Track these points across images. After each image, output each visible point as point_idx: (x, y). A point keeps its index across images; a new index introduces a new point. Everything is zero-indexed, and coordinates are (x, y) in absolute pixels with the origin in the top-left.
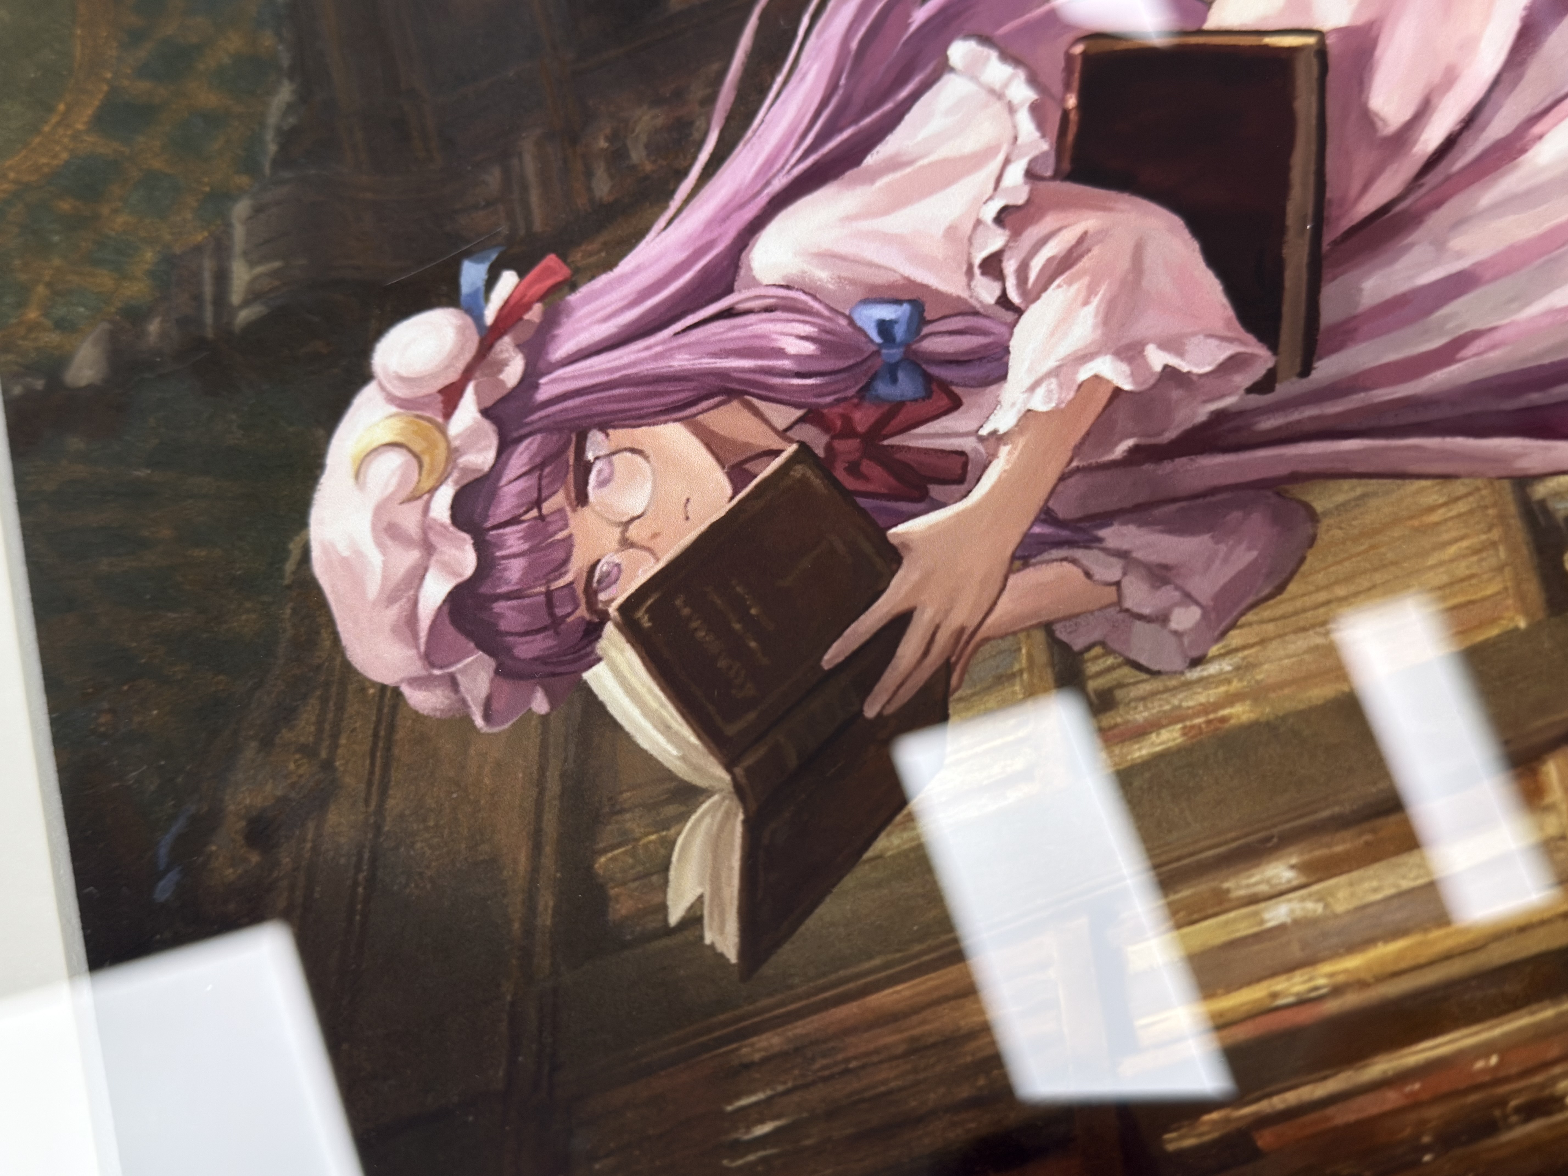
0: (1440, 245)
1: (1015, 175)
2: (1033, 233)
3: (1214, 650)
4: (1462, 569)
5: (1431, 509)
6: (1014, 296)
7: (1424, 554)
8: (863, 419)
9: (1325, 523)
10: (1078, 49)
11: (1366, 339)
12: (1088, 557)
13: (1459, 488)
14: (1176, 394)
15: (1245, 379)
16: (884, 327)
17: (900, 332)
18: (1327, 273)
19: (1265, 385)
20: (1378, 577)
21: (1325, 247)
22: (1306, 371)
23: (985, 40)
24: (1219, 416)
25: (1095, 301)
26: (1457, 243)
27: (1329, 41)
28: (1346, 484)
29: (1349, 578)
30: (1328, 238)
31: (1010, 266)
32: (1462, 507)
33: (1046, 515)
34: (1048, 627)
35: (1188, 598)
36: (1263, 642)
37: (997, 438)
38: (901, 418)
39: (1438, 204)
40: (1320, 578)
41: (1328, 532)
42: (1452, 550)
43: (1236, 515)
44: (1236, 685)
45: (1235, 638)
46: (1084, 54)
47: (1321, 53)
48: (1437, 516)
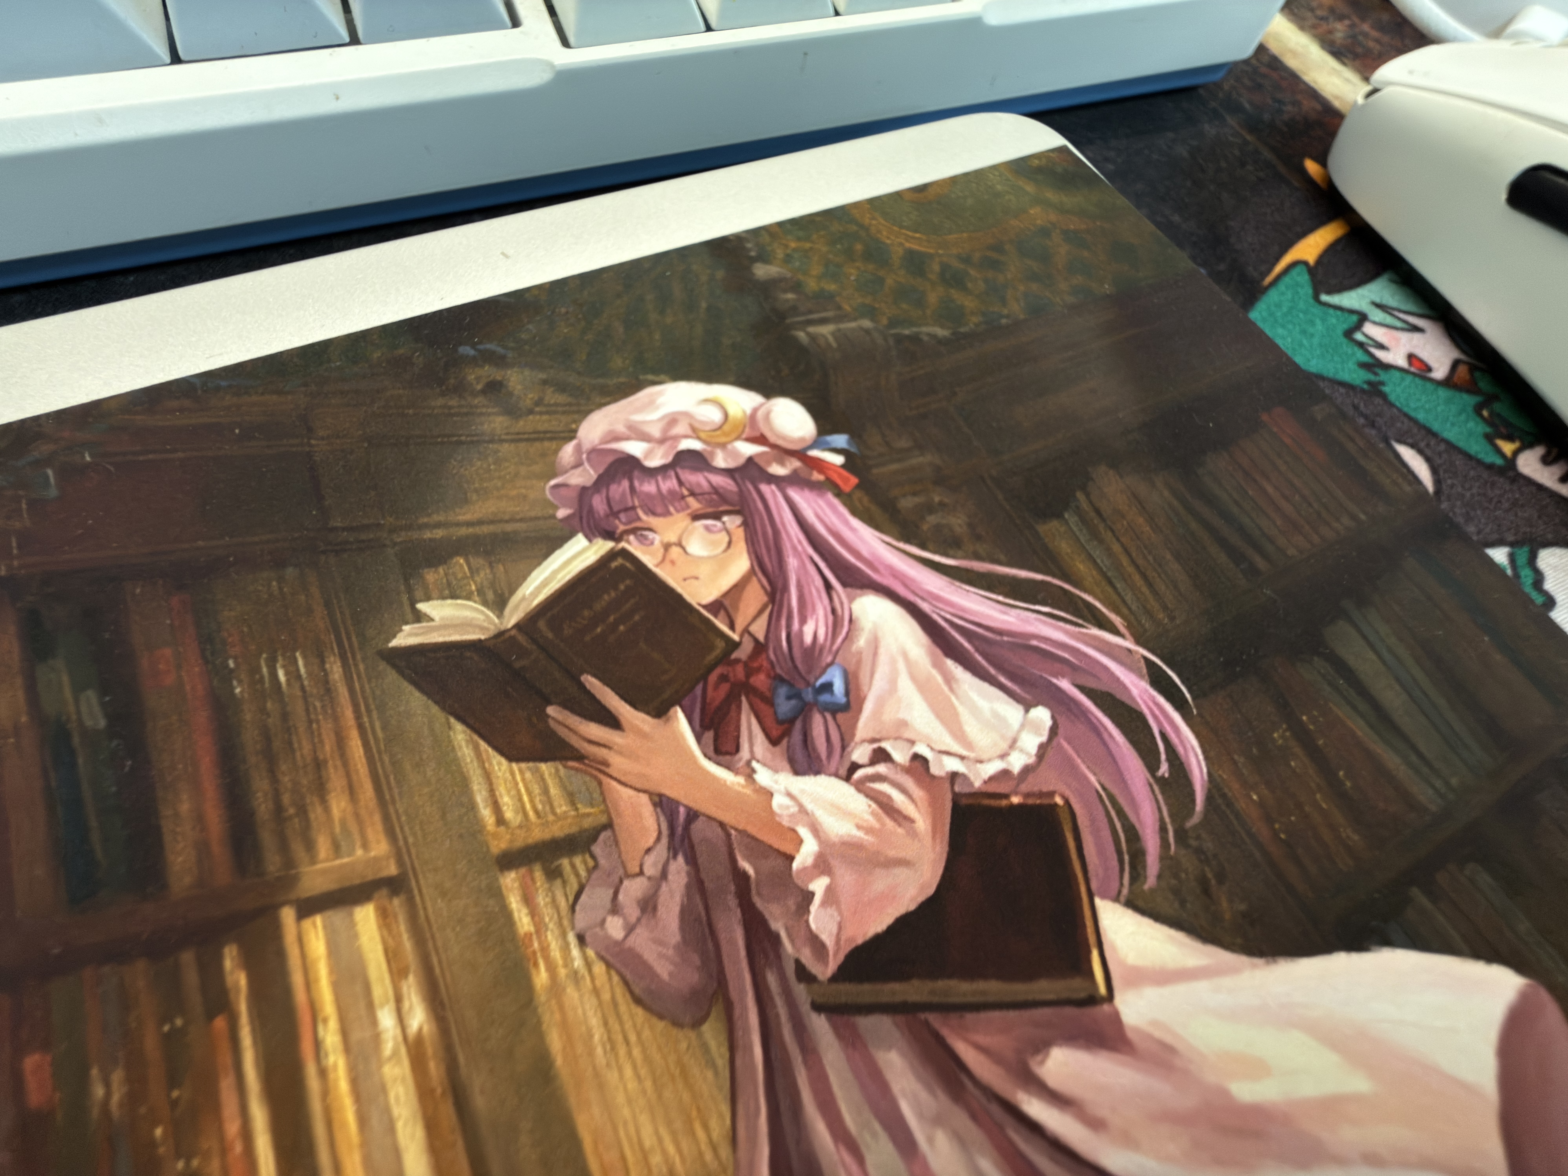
0: (938, 1121)
1: (952, 765)
2: (909, 783)
3: (591, 953)
4: (656, 1159)
5: (706, 1127)
6: (859, 774)
7: (669, 1123)
9: (692, 1035)
10: (1059, 800)
11: (849, 1059)
12: (663, 849)
13: (725, 1152)
14: (791, 903)
15: (807, 957)
16: (828, 687)
17: (825, 698)
18: (900, 1018)
19: (803, 974)
20: (648, 1084)
21: (922, 1016)
22: (818, 1007)
23: (1054, 731)
24: (776, 939)
25: (860, 834)
27: (1106, 1007)
28: (725, 1051)
29: (647, 1059)
30: (931, 1019)
31: (881, 768)
32: (709, 1156)
33: (693, 815)
34: (609, 825)
35: (630, 930)
36: (596, 992)
37: (750, 774)
38: (762, 707)
39: (974, 1117)
40: (646, 1033)
41: (685, 1039)
42: (671, 1149)
43: (696, 960)
44: (562, 972)
45: (599, 968)
46: (1056, 805)
47: (1092, 1000)
48: (701, 1134)
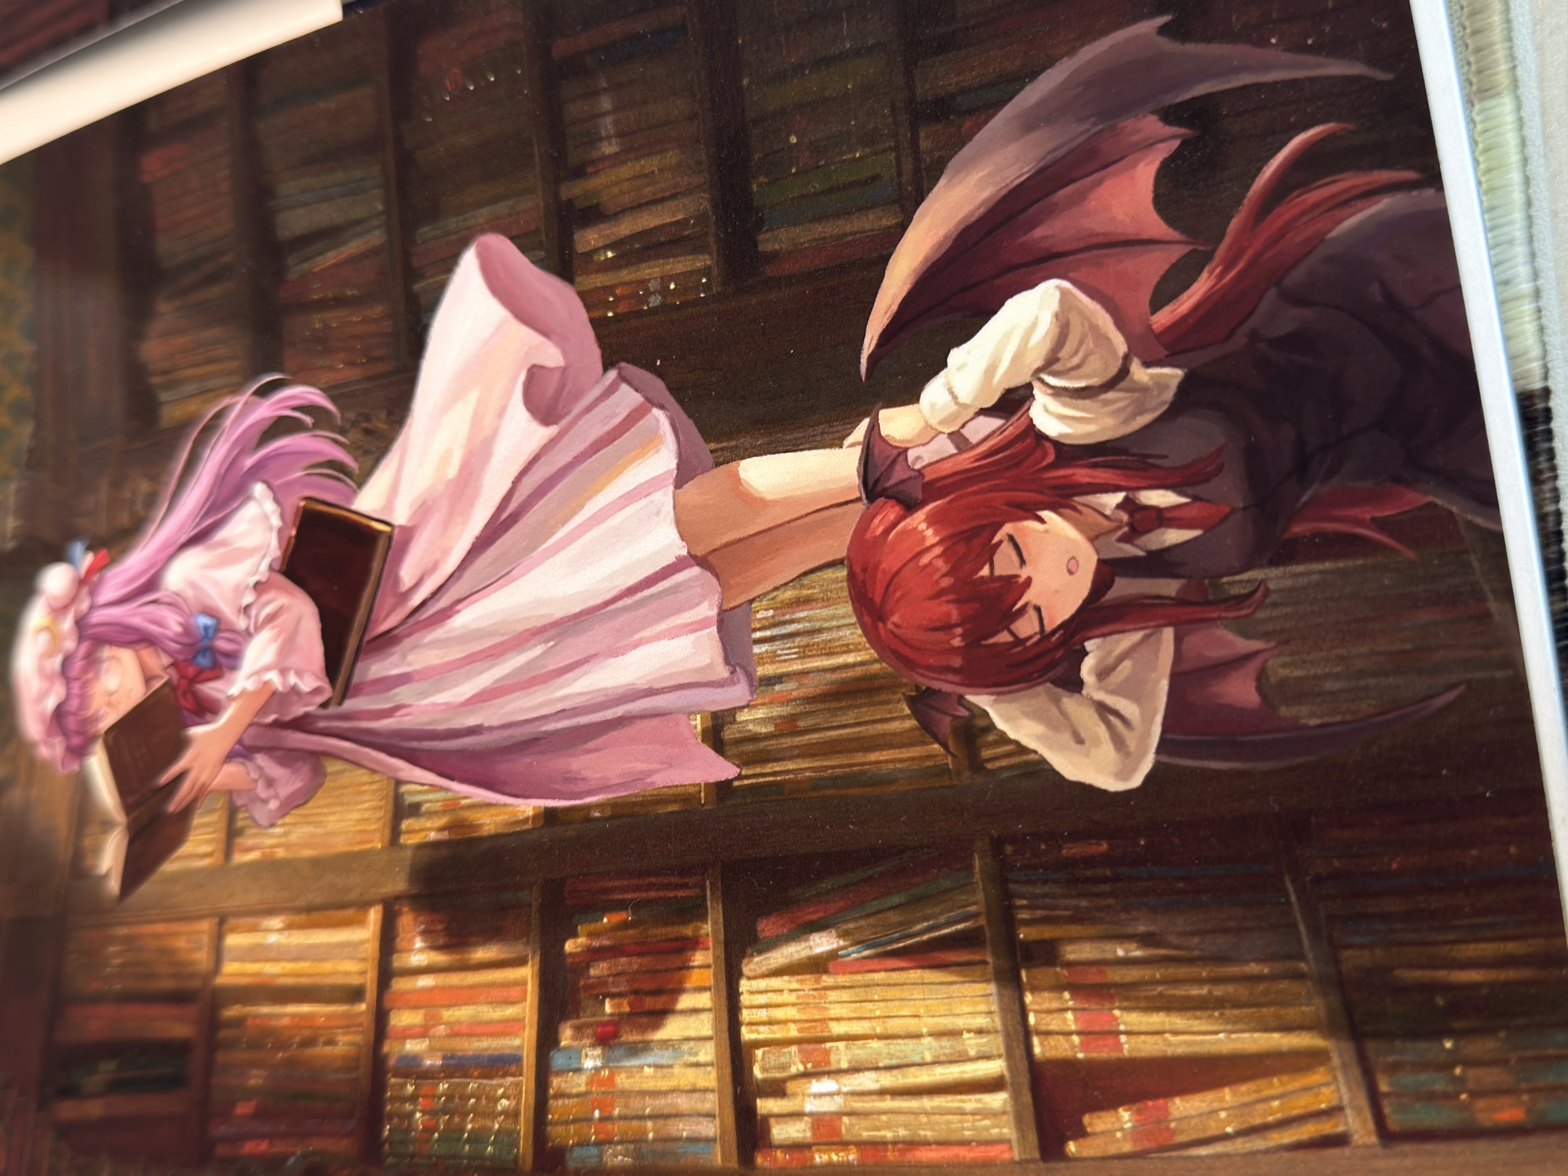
0: (404, 656)
2: (265, 598)
3: (280, 822)
4: (367, 815)
5: (365, 784)
6: (252, 629)
7: (356, 803)
8: (191, 671)
10: (302, 504)
11: (368, 694)
12: (250, 765)
13: (377, 777)
14: (295, 698)
15: (320, 699)
16: (206, 628)
17: (211, 632)
18: (361, 657)
19: (324, 705)
20: (339, 809)
21: (364, 644)
22: (340, 703)
23: (270, 486)
25: (279, 641)
26: (411, 658)
27: (396, 532)
28: (340, 762)
29: (329, 805)
30: (367, 638)
31: (253, 613)
32: (375, 787)
33: (240, 742)
34: (230, 793)
35: (276, 796)
36: (295, 824)
37: (231, 699)
38: (205, 675)
39: (409, 635)
40: (322, 802)
41: (329, 783)
42: (366, 805)
43: (300, 764)
44: (283, 840)
45: (287, 820)
46: (304, 506)
47: (390, 537)
48: (365, 788)
